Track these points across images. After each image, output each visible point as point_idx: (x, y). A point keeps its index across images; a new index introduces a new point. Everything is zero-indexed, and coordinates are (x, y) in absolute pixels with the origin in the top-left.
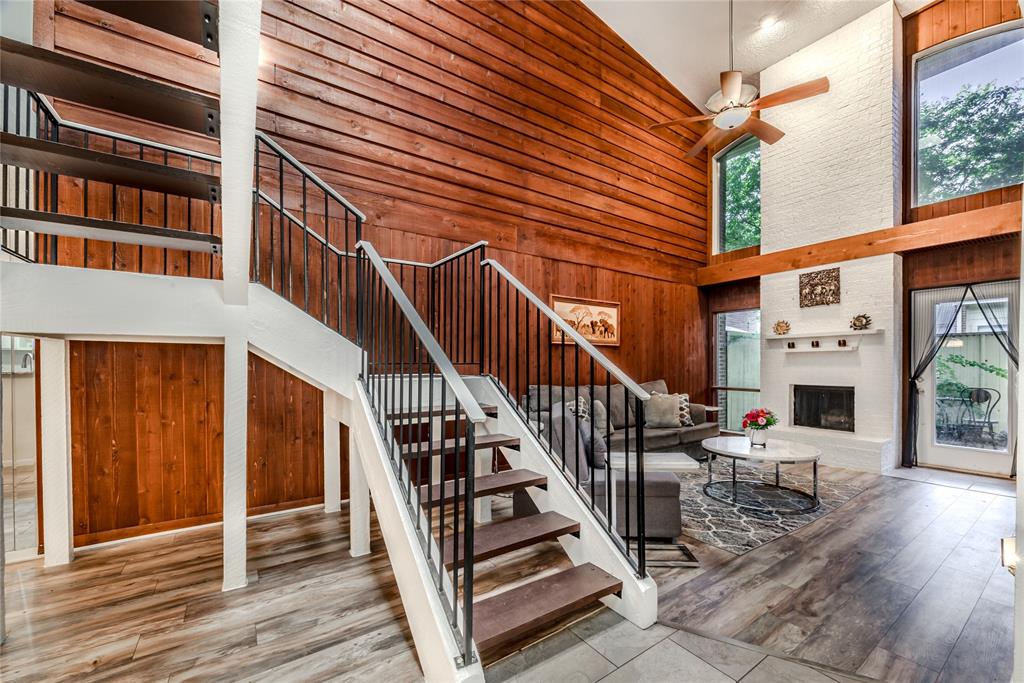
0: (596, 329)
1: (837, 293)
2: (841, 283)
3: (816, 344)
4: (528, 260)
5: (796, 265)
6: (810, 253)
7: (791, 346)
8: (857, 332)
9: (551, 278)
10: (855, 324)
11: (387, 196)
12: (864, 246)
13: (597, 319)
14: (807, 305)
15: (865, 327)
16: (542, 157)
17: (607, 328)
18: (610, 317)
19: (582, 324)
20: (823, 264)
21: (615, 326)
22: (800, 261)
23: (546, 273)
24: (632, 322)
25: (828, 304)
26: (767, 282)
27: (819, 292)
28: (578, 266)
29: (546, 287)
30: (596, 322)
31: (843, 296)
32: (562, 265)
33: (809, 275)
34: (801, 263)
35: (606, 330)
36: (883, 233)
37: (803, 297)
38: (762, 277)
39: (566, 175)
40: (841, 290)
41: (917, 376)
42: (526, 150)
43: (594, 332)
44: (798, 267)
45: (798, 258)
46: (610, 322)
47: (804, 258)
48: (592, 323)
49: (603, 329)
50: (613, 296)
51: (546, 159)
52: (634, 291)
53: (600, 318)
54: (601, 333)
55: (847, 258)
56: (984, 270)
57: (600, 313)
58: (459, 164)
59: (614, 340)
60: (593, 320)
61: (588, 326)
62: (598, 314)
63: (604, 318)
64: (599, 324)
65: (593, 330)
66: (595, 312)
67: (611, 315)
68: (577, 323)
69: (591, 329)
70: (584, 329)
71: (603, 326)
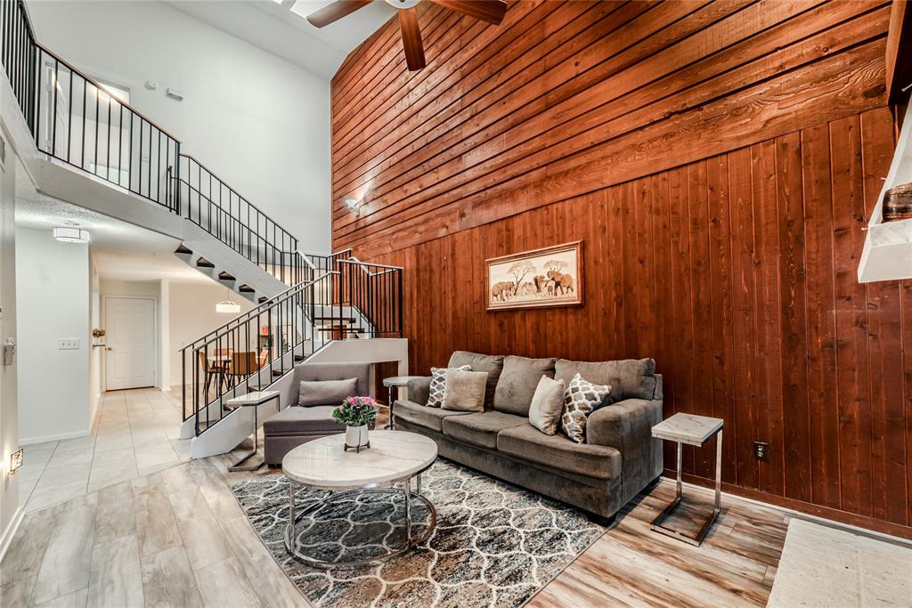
0: (543, 285)
9: (489, 243)
13: (543, 272)
18: (564, 264)
19: (523, 282)
30: (543, 277)
35: (558, 284)
48: (536, 281)
49: (553, 284)
50: (570, 236)
54: (550, 289)
57: (548, 264)
59: (572, 296)
60: (539, 275)
61: (530, 284)
62: (545, 266)
63: (556, 268)
64: (547, 278)
65: (538, 287)
66: (540, 265)
67: (567, 262)
68: (515, 283)
69: (535, 288)
70: (525, 289)
71: (553, 279)
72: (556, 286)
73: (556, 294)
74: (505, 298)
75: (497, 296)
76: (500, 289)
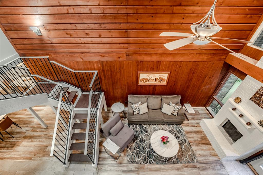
0: (157, 80)
4: (130, 62)
9: (140, 67)
10: (261, 122)
13: (158, 78)
14: (253, 101)
16: (137, 21)
18: (164, 76)
19: (151, 79)
21: (166, 79)
23: (138, 66)
24: (175, 77)
25: (260, 107)
26: (248, 78)
28: (152, 62)
29: (137, 69)
30: (157, 78)
32: (145, 62)
35: (161, 80)
38: (248, 76)
39: (150, 26)
42: (129, 21)
43: (156, 81)
46: (164, 78)
48: (155, 79)
50: (167, 70)
51: (139, 21)
52: (180, 67)
53: (160, 77)
54: (159, 81)
57: (160, 76)
59: (164, 83)
61: (153, 80)
62: (159, 76)
64: (159, 79)
65: (156, 80)
66: (157, 76)
67: (165, 76)
68: (149, 79)
69: (155, 80)
70: (151, 81)
71: (160, 79)
72: (161, 81)
73: (160, 82)
74: (145, 82)
75: (142, 81)
76: (143, 80)
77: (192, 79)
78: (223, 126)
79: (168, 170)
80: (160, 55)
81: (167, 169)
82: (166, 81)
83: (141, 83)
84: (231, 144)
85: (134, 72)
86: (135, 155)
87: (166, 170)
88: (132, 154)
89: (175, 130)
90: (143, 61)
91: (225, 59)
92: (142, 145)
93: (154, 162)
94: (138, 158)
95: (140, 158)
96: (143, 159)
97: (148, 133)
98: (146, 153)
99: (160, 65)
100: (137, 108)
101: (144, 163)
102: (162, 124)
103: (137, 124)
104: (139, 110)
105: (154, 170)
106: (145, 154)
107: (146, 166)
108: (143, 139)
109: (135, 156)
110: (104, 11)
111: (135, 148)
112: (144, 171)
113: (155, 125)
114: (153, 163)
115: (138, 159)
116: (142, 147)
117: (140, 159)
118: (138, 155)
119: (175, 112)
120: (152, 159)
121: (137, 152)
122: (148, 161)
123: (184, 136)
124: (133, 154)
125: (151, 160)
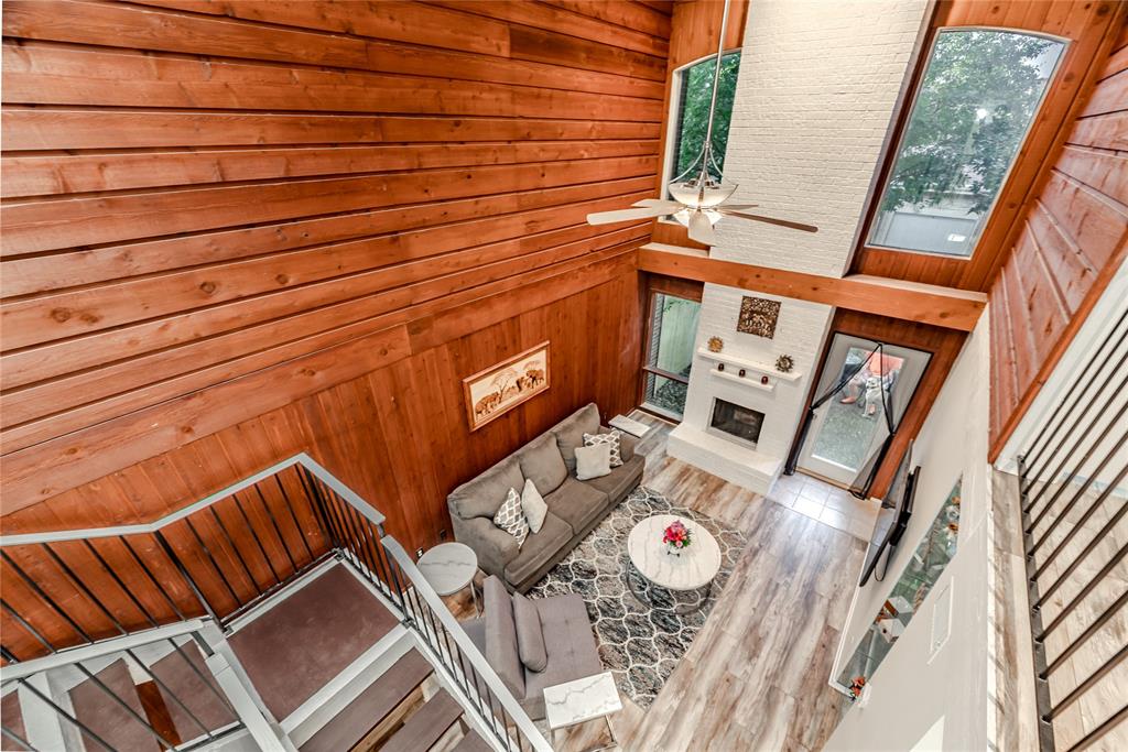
0: (523, 384)
1: (772, 328)
2: (779, 319)
3: (742, 373)
4: (429, 355)
5: (742, 284)
6: (758, 276)
7: (721, 368)
8: (780, 373)
9: (464, 360)
10: (780, 365)
11: (188, 396)
12: (809, 288)
13: (523, 374)
14: (743, 331)
15: (786, 369)
16: (425, 197)
17: (534, 377)
18: (537, 362)
19: (507, 388)
20: (767, 292)
21: (544, 370)
22: (746, 281)
23: (456, 358)
24: (563, 351)
25: (761, 335)
26: (710, 289)
27: (757, 320)
28: (497, 328)
29: (458, 373)
30: (522, 378)
31: (776, 332)
32: (475, 336)
33: (752, 299)
34: (747, 284)
35: (534, 379)
36: (831, 280)
37: (741, 320)
38: (706, 284)
40: (777, 326)
41: (817, 406)
42: (400, 198)
44: (744, 287)
45: (745, 277)
46: (537, 368)
47: (752, 280)
48: (518, 382)
49: (530, 380)
50: (540, 338)
51: (433, 196)
52: (566, 316)
53: (526, 370)
54: (529, 385)
55: (791, 295)
56: (898, 334)
57: (527, 366)
58: (291, 282)
59: (542, 385)
60: (519, 377)
61: (513, 387)
62: (524, 368)
63: (531, 367)
64: (526, 378)
65: (519, 388)
66: (520, 369)
67: (539, 360)
68: (499, 392)
69: (517, 389)
70: (509, 394)
71: (531, 377)
72: (533, 381)
73: (533, 387)
74: (490, 410)
75: (481, 412)
76: (484, 403)
77: (596, 341)
78: (713, 425)
79: (730, 612)
80: (512, 295)
81: (728, 611)
82: (545, 377)
83: (479, 421)
84: (754, 449)
85: (452, 389)
86: (638, 665)
87: (728, 616)
88: (627, 671)
89: (643, 507)
90: (469, 335)
91: (637, 263)
92: (623, 619)
93: (692, 628)
94: (654, 661)
95: (655, 657)
96: (666, 650)
97: (598, 572)
98: (654, 626)
99: (519, 330)
100: (517, 517)
101: (677, 657)
102: (603, 520)
103: (544, 579)
104: (526, 520)
105: (713, 646)
106: (656, 634)
107: (689, 658)
108: (608, 601)
109: (640, 668)
110: (288, 170)
111: (616, 648)
112: (701, 675)
113: (590, 533)
114: (691, 632)
115: (657, 665)
116: (628, 621)
117: (660, 660)
118: (644, 655)
119: (614, 456)
120: (681, 625)
121: (633, 652)
122: (681, 640)
123: (672, 504)
124: (631, 666)
125: (681, 630)
